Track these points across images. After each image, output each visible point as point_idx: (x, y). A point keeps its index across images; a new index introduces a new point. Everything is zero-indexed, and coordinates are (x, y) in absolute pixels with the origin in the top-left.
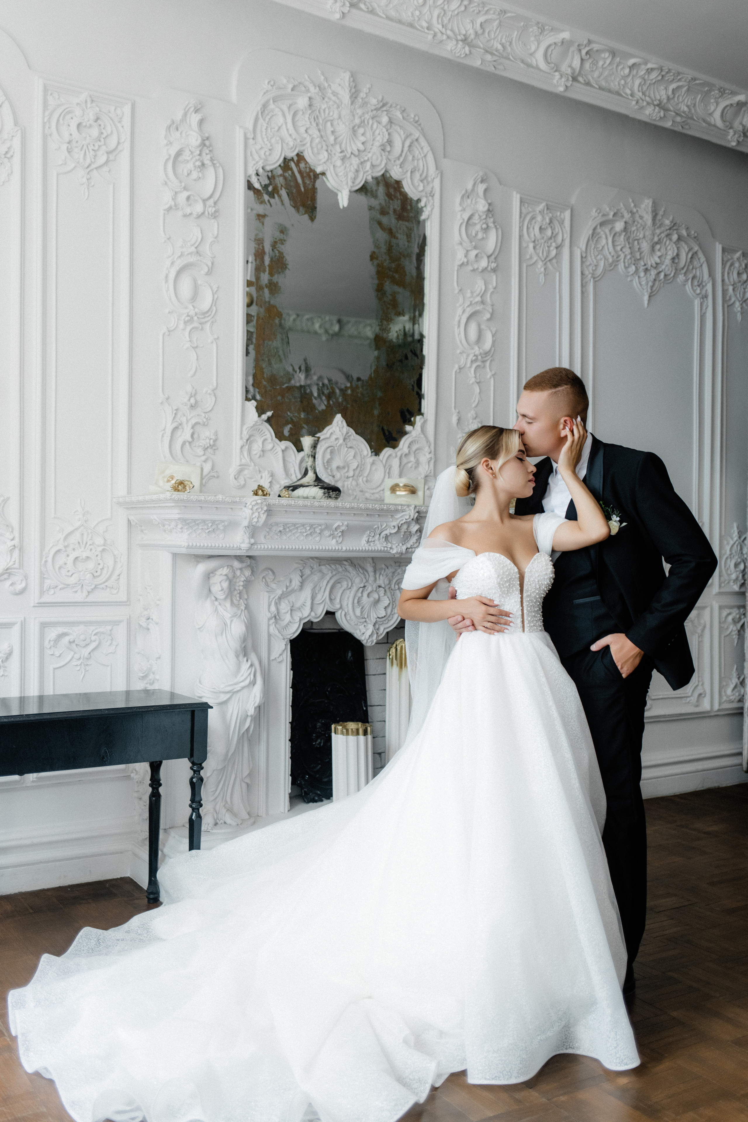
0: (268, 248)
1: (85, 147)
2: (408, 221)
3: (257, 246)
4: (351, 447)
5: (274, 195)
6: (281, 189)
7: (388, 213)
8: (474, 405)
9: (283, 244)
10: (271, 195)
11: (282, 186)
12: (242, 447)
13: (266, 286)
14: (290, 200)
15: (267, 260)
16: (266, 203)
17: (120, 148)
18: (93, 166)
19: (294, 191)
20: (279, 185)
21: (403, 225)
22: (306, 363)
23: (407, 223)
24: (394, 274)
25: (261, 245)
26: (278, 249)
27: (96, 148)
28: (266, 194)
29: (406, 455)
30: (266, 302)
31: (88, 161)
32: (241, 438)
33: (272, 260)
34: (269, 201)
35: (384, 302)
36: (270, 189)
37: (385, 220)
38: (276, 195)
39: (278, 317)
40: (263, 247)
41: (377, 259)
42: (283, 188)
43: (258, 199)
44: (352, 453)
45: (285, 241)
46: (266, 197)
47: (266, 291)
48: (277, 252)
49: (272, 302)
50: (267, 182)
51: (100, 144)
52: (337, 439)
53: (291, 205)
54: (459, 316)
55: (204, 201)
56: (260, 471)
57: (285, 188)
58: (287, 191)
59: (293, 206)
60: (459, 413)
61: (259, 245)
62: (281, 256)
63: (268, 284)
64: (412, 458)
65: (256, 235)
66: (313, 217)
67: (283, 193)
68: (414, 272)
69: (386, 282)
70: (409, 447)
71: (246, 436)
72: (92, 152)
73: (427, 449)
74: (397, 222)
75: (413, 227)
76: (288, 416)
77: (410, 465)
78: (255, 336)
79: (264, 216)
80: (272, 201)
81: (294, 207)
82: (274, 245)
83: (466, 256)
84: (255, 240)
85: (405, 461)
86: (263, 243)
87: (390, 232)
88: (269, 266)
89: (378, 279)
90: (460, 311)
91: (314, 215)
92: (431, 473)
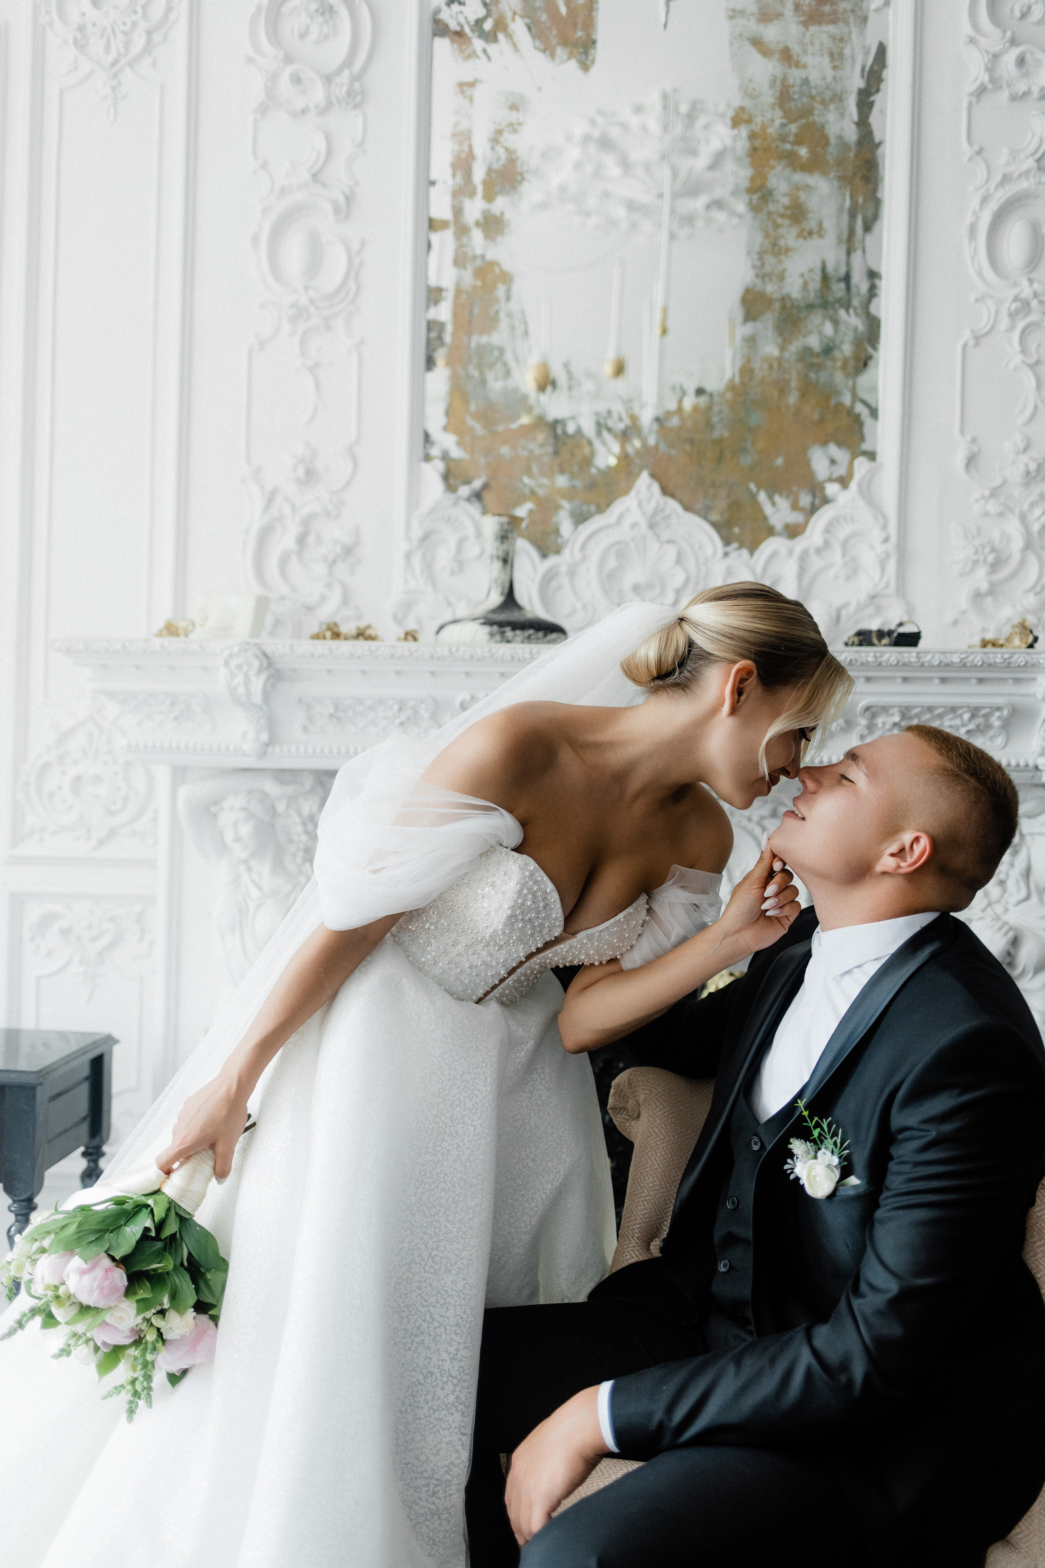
0: (481, 147)
1: (109, 30)
2: (834, 22)
3: (456, 147)
4: (670, 542)
5: (495, 36)
6: (513, 20)
7: (779, 15)
8: (1021, 420)
9: (515, 131)
10: (490, 37)
11: (515, 13)
12: (408, 556)
13: (477, 224)
14: (533, 37)
15: (479, 174)
16: (478, 57)
17: (172, 16)
18: (124, 61)
19: (544, 17)
20: (509, 14)
21: (822, 34)
22: (569, 372)
23: (831, 28)
24: (796, 148)
25: (467, 143)
26: (505, 144)
27: (126, 29)
28: (480, 37)
29: (818, 551)
30: (474, 258)
31: (114, 53)
32: (408, 538)
33: (489, 171)
34: (484, 51)
35: (769, 213)
36: (488, 25)
37: (771, 33)
38: (501, 36)
39: (504, 283)
40: (470, 146)
41: (749, 121)
42: (517, 18)
43: (462, 51)
44: (671, 552)
45: (520, 124)
46: (478, 44)
47: (477, 236)
48: (501, 152)
49: (489, 256)
50: (481, 12)
51: (134, 17)
52: (634, 526)
53: (535, 48)
54: (974, 213)
55: (328, 79)
56: (449, 604)
57: (522, 17)
58: (527, 21)
59: (540, 50)
60: (974, 440)
61: (461, 143)
62: (512, 159)
63: (482, 221)
64: (836, 556)
65: (456, 124)
66: (589, 62)
67: (519, 27)
68: (851, 134)
69: (773, 168)
70: (827, 531)
71: (417, 533)
72: (120, 37)
73: (877, 534)
74: (804, 30)
75: (850, 32)
76: (525, 485)
77: (832, 573)
78: (449, 329)
79: (472, 84)
80: (492, 49)
81: (544, 51)
82: (495, 139)
83: (990, 70)
84: (453, 135)
85: (816, 563)
86: (469, 139)
87: (786, 56)
88: (485, 183)
89: (752, 164)
90: (975, 202)
91: (590, 57)
92: (887, 586)
